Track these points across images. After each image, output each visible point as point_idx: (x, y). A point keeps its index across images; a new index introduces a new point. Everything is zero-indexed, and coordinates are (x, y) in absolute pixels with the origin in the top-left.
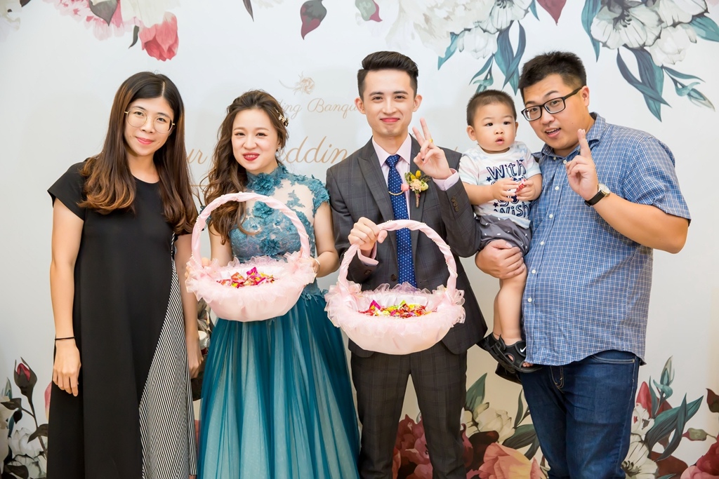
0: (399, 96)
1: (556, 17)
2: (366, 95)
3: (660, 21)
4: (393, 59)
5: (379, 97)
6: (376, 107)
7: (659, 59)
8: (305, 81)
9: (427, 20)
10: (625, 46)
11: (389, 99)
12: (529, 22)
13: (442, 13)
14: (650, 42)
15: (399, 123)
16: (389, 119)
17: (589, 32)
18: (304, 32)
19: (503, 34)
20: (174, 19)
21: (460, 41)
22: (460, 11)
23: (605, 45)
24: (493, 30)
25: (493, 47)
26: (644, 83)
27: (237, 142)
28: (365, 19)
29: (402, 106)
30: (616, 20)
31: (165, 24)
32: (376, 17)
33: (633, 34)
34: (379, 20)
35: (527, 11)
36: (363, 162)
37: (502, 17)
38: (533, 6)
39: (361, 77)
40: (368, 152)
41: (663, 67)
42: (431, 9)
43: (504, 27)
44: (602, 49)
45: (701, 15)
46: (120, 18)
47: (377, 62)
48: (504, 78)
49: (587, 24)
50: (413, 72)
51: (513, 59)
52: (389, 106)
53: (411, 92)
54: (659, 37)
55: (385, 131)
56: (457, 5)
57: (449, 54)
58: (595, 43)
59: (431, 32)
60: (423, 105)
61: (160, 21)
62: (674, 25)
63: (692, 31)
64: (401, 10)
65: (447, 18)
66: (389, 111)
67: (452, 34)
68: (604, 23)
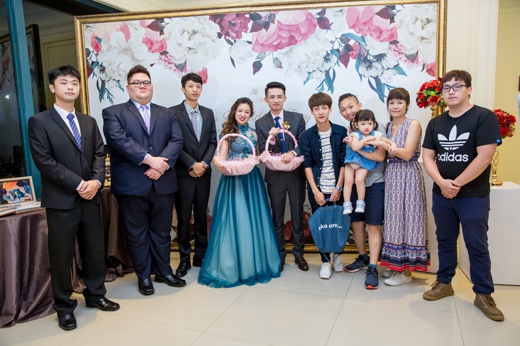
0: (279, 97)
1: (346, 66)
2: (268, 96)
3: (383, 68)
4: (277, 84)
5: (273, 97)
6: (272, 100)
7: (383, 81)
8: (255, 90)
9: (299, 67)
10: (371, 76)
11: (276, 98)
12: (336, 68)
13: (305, 65)
14: (379, 75)
15: (280, 106)
16: (276, 104)
17: (358, 71)
18: (254, 73)
19: (327, 72)
20: (206, 69)
21: (311, 75)
22: (311, 64)
23: (364, 76)
24: (323, 71)
25: (324, 77)
26: (378, 90)
27: (238, 113)
28: (277, 67)
29: (280, 100)
30: (367, 67)
31: (203, 71)
32: (280, 67)
33: (373, 72)
34: (282, 68)
35: (335, 64)
36: (268, 119)
37: (327, 66)
38: (338, 62)
39: (266, 91)
40: (269, 115)
41: (384, 84)
42: (301, 63)
43: (328, 70)
44: (363, 78)
45: (397, 66)
46: (186, 69)
47: (272, 85)
48: (328, 88)
49: (357, 69)
50: (284, 89)
51: (331, 81)
52: (276, 100)
53: (283, 95)
54: (382, 73)
55: (275, 108)
56: (310, 62)
57: (308, 80)
58: (360, 75)
59: (301, 72)
60: (287, 100)
61: (201, 70)
62: (388, 69)
63: (394, 71)
64: (290, 64)
65: (307, 67)
66: (276, 102)
67: (309, 72)
68: (363, 68)
